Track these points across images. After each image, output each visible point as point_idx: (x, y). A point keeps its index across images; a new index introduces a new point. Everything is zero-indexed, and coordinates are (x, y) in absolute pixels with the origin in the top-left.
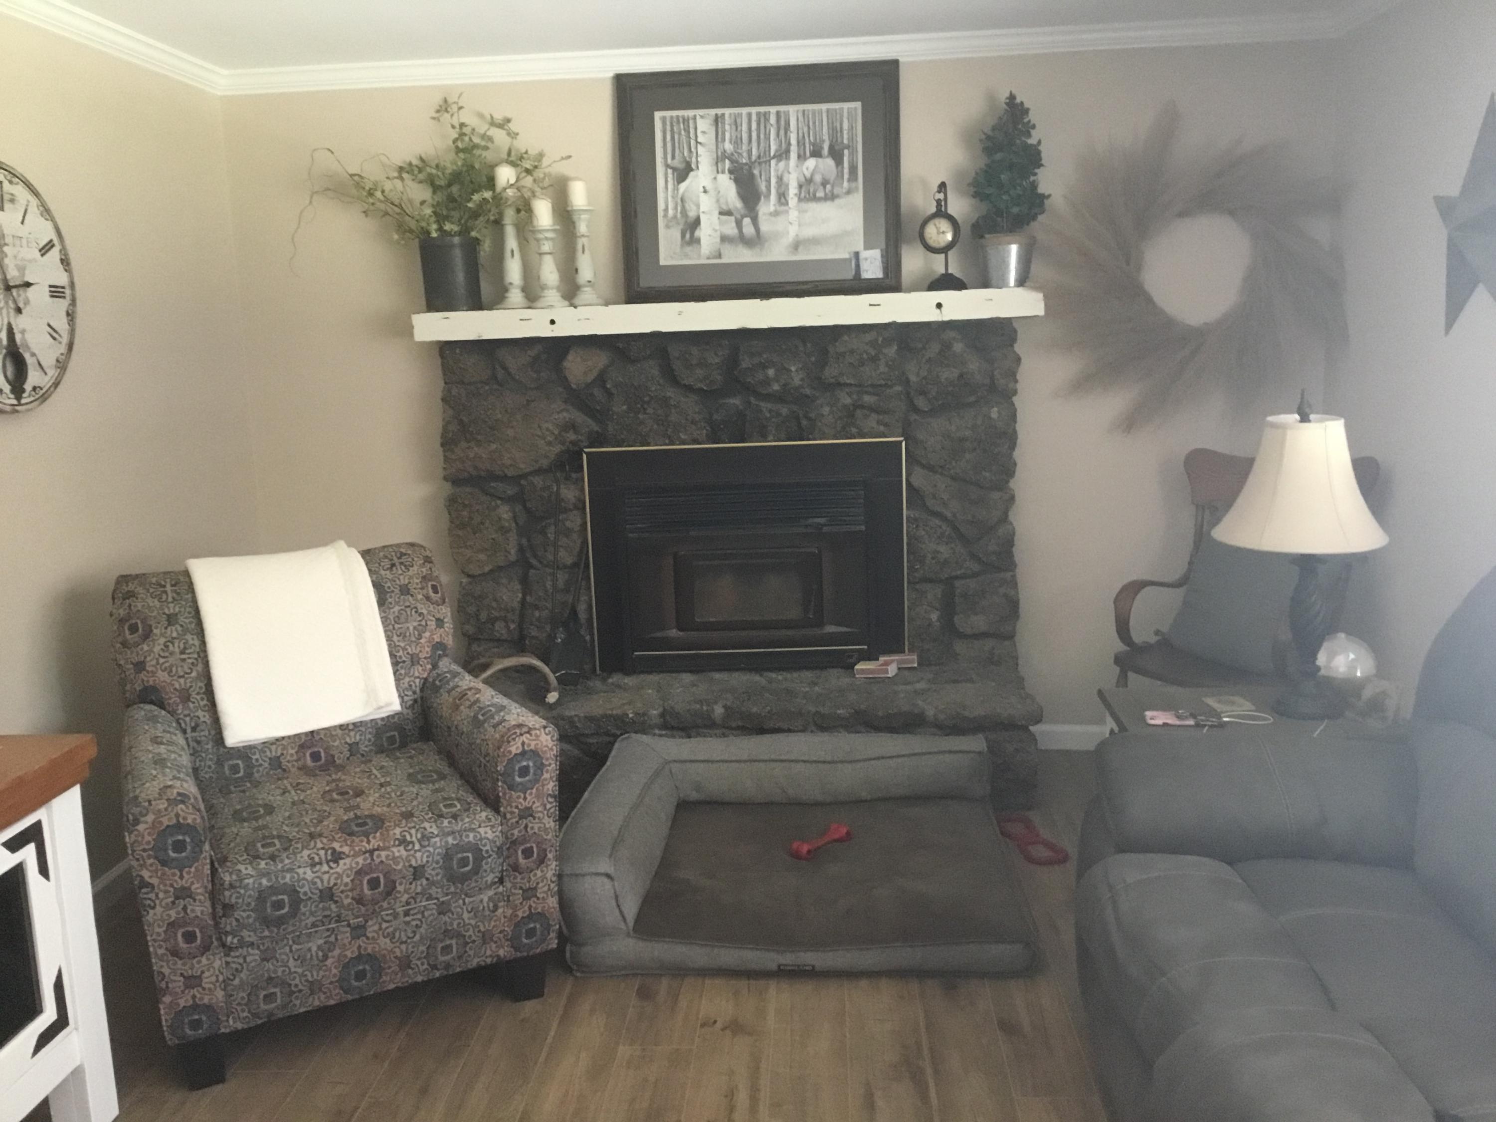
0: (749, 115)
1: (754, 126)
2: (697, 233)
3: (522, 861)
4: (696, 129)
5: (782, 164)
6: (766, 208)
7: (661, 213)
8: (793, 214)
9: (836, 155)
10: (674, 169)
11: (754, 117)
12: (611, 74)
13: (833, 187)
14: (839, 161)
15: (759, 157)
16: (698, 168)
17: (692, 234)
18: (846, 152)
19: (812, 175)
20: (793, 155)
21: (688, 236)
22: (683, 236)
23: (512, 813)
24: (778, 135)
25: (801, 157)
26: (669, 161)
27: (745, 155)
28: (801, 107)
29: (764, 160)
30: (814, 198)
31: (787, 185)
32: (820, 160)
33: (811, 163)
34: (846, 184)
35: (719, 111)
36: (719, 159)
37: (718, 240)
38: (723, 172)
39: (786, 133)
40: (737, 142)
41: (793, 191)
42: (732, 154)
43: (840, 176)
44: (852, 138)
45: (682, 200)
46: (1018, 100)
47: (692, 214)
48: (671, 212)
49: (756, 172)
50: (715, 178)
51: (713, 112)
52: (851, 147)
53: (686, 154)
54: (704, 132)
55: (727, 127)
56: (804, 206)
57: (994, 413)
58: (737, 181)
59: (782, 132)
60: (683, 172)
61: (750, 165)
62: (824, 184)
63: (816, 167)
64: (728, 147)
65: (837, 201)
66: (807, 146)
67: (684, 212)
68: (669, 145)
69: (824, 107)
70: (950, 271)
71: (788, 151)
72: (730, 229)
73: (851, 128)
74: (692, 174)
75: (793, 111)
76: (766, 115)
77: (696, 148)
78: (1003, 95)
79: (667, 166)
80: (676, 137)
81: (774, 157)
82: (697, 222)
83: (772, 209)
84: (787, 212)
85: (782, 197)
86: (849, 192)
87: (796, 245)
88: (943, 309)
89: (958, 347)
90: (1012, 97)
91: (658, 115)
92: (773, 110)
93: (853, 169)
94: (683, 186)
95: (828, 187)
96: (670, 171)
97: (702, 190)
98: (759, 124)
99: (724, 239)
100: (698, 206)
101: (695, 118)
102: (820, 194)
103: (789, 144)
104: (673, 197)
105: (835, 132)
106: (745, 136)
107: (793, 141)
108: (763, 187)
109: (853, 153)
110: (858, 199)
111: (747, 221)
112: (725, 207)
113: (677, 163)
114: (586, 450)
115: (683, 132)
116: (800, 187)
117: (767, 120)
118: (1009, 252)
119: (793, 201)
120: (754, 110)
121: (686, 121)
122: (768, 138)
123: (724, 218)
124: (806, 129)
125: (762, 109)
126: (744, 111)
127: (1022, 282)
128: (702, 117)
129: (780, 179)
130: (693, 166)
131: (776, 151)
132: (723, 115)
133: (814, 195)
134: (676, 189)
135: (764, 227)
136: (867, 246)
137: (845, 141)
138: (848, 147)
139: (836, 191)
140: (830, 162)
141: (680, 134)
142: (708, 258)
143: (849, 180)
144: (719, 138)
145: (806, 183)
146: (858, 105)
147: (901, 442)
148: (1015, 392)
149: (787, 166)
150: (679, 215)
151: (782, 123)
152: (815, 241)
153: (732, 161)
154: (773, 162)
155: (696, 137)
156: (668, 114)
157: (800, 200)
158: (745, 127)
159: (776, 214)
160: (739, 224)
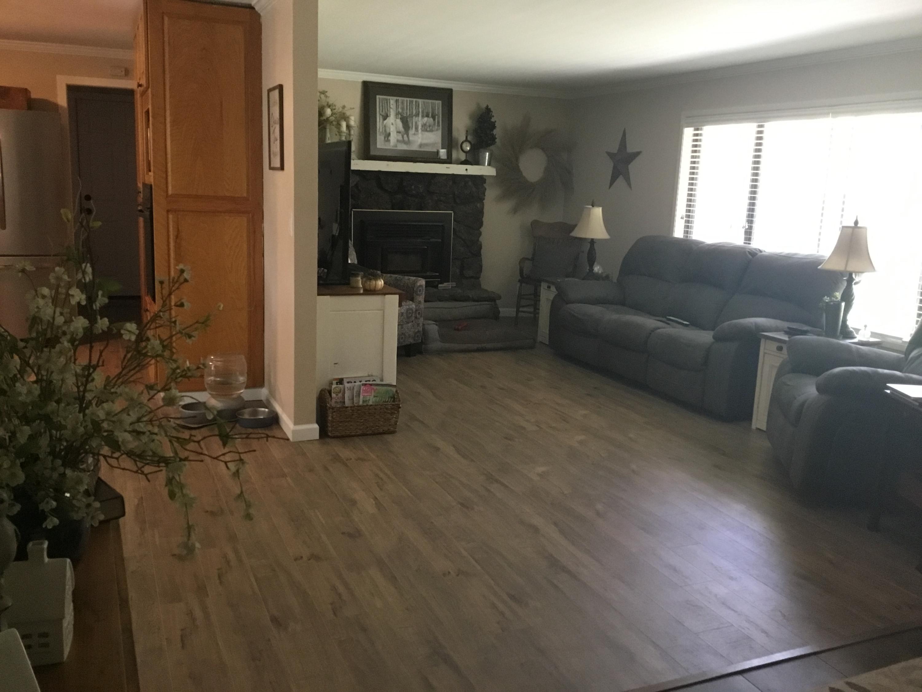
0: (407, 101)
1: (408, 104)
2: (389, 138)
3: (418, 315)
4: (390, 103)
5: (417, 118)
6: (412, 132)
7: (378, 130)
8: (420, 135)
9: (434, 117)
10: (382, 116)
11: (408, 102)
12: (362, 81)
13: (432, 127)
14: (434, 120)
15: (410, 115)
16: (390, 116)
17: (388, 139)
18: (436, 117)
19: (426, 123)
20: (420, 115)
21: (386, 139)
22: (385, 138)
23: (417, 302)
24: (416, 108)
25: (423, 117)
26: (381, 113)
27: (405, 114)
28: (423, 100)
29: (411, 116)
30: (426, 131)
31: (418, 126)
32: (429, 118)
33: (426, 119)
34: (436, 127)
35: (398, 98)
36: (397, 114)
37: (396, 141)
38: (398, 119)
39: (418, 108)
40: (403, 109)
41: (420, 127)
42: (401, 113)
43: (435, 124)
44: (438, 112)
45: (385, 126)
46: (489, 108)
47: (388, 131)
48: (381, 130)
49: (408, 120)
50: (395, 120)
51: (395, 98)
52: (438, 115)
53: (386, 111)
54: (392, 105)
55: (400, 104)
56: (423, 133)
57: (478, 205)
58: (403, 122)
59: (417, 107)
60: (385, 117)
61: (407, 118)
62: (430, 126)
63: (427, 120)
64: (400, 110)
65: (433, 133)
66: (425, 113)
67: (385, 131)
68: (381, 108)
69: (430, 101)
70: (467, 159)
71: (419, 114)
72: (400, 138)
73: (438, 109)
74: (388, 118)
75: (420, 101)
76: (412, 101)
77: (390, 109)
78: (485, 106)
79: (380, 114)
80: (383, 105)
81: (414, 116)
82: (389, 134)
83: (413, 132)
84: (418, 134)
85: (417, 129)
86: (437, 130)
87: (421, 145)
88: (468, 171)
89: (470, 183)
90: (487, 106)
91: (378, 97)
92: (414, 100)
93: (438, 122)
94: (385, 122)
95: (431, 127)
96: (381, 116)
97: (391, 123)
98: (410, 104)
99: (398, 141)
100: (390, 129)
101: (389, 99)
102: (428, 129)
103: (419, 112)
104: (382, 125)
105: (433, 110)
106: (405, 107)
107: (420, 110)
108: (410, 125)
109: (438, 118)
110: (439, 133)
111: (405, 136)
112: (398, 130)
113: (383, 114)
114: (353, 210)
115: (386, 104)
116: (422, 126)
117: (412, 103)
118: (486, 154)
119: (420, 131)
120: (408, 99)
121: (387, 100)
122: (412, 108)
123: (398, 134)
124: (424, 108)
125: (411, 99)
126: (405, 99)
127: (489, 164)
128: (392, 99)
129: (416, 123)
130: (389, 115)
131: (415, 114)
132: (399, 99)
133: (427, 130)
134: (383, 123)
135: (411, 138)
136: (442, 149)
137: (436, 113)
138: (437, 115)
139: (433, 129)
140: (431, 119)
141: (385, 104)
142: (393, 147)
143: (437, 126)
144: (397, 107)
145: (424, 125)
146: (440, 102)
147: (452, 213)
148: (484, 199)
149: (418, 119)
150: (384, 131)
151: (417, 104)
152: (426, 145)
153: (401, 115)
154: (414, 117)
155: (390, 106)
156: (381, 97)
157: (422, 131)
158: (405, 104)
159: (414, 134)
160: (403, 137)
